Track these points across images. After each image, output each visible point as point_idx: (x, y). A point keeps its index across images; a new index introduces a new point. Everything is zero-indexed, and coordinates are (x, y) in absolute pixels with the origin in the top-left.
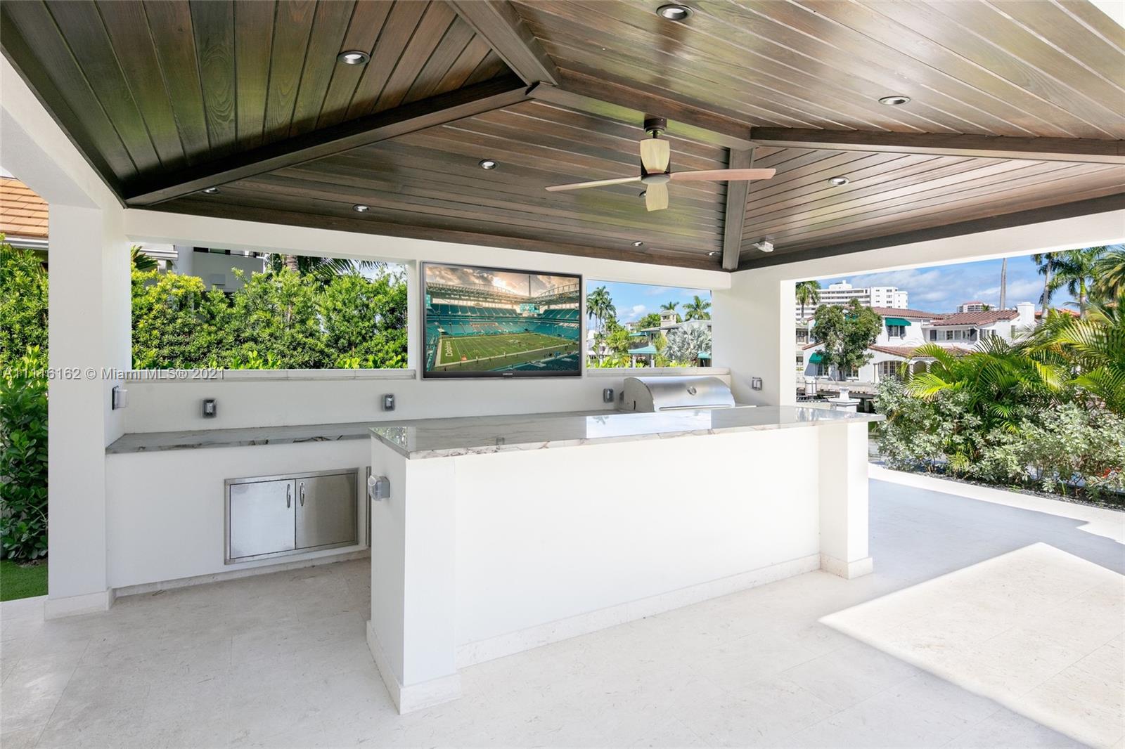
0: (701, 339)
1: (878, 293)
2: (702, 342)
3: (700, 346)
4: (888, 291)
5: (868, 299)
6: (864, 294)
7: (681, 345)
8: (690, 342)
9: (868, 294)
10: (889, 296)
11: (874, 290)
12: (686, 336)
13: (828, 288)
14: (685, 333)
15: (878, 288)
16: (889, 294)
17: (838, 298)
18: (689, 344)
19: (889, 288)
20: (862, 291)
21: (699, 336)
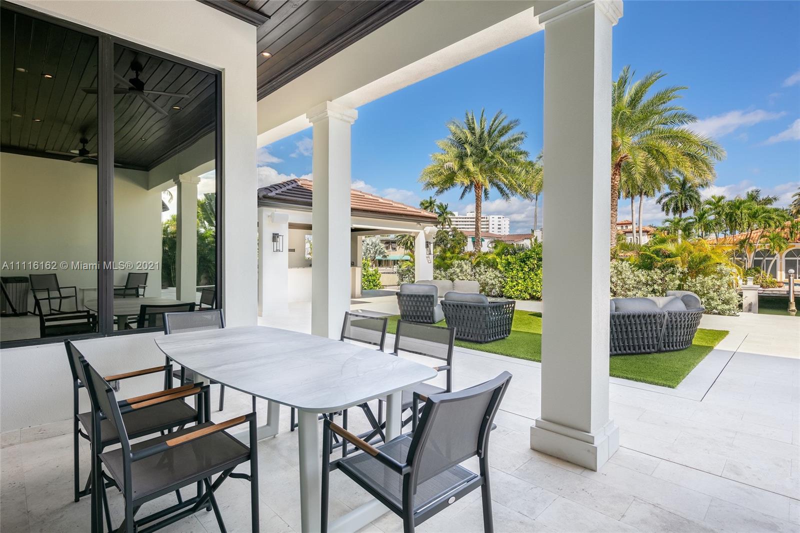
0: (376, 248)
1: (493, 219)
2: (377, 250)
3: (376, 252)
4: (499, 218)
5: (488, 223)
6: (485, 220)
7: (365, 251)
8: (371, 250)
9: (488, 219)
10: (499, 221)
11: (491, 217)
12: (368, 246)
13: (466, 215)
14: (368, 244)
15: (493, 216)
16: (499, 220)
17: (471, 222)
18: (370, 251)
19: (500, 216)
20: (485, 218)
21: (376, 247)
